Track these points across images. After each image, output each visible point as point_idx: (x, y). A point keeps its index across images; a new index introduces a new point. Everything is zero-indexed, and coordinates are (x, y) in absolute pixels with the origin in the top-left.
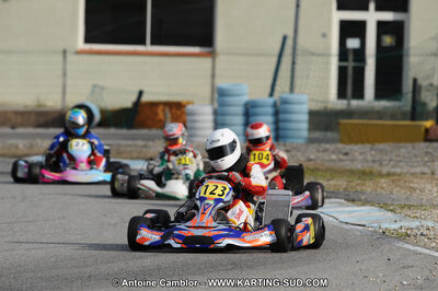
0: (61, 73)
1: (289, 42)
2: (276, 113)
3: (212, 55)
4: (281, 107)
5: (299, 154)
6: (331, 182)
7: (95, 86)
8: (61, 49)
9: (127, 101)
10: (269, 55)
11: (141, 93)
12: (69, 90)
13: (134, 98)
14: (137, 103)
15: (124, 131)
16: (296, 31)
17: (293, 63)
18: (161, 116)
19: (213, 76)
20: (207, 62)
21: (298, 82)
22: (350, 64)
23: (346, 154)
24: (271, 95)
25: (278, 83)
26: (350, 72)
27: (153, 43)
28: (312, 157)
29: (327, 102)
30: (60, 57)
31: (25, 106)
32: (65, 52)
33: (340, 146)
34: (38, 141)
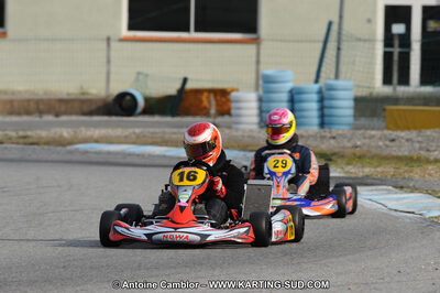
0: (105, 60)
1: (335, 28)
2: (321, 100)
3: (257, 41)
4: (326, 94)
5: (345, 140)
6: (379, 169)
7: (139, 73)
8: (105, 37)
9: (172, 89)
10: (315, 41)
11: (185, 80)
12: (112, 77)
13: (178, 85)
14: (182, 91)
15: (168, 119)
16: (341, 17)
17: (339, 49)
18: (205, 103)
19: (258, 62)
20: (251, 48)
21: (343, 68)
22: (396, 50)
23: (393, 140)
24: (317, 81)
25: (323, 69)
26: (396, 57)
27: (197, 30)
28: (359, 143)
29: (374, 88)
30: (104, 45)
31: (68, 94)
32: (108, 39)
33: (386, 132)
34: (83, 129)
